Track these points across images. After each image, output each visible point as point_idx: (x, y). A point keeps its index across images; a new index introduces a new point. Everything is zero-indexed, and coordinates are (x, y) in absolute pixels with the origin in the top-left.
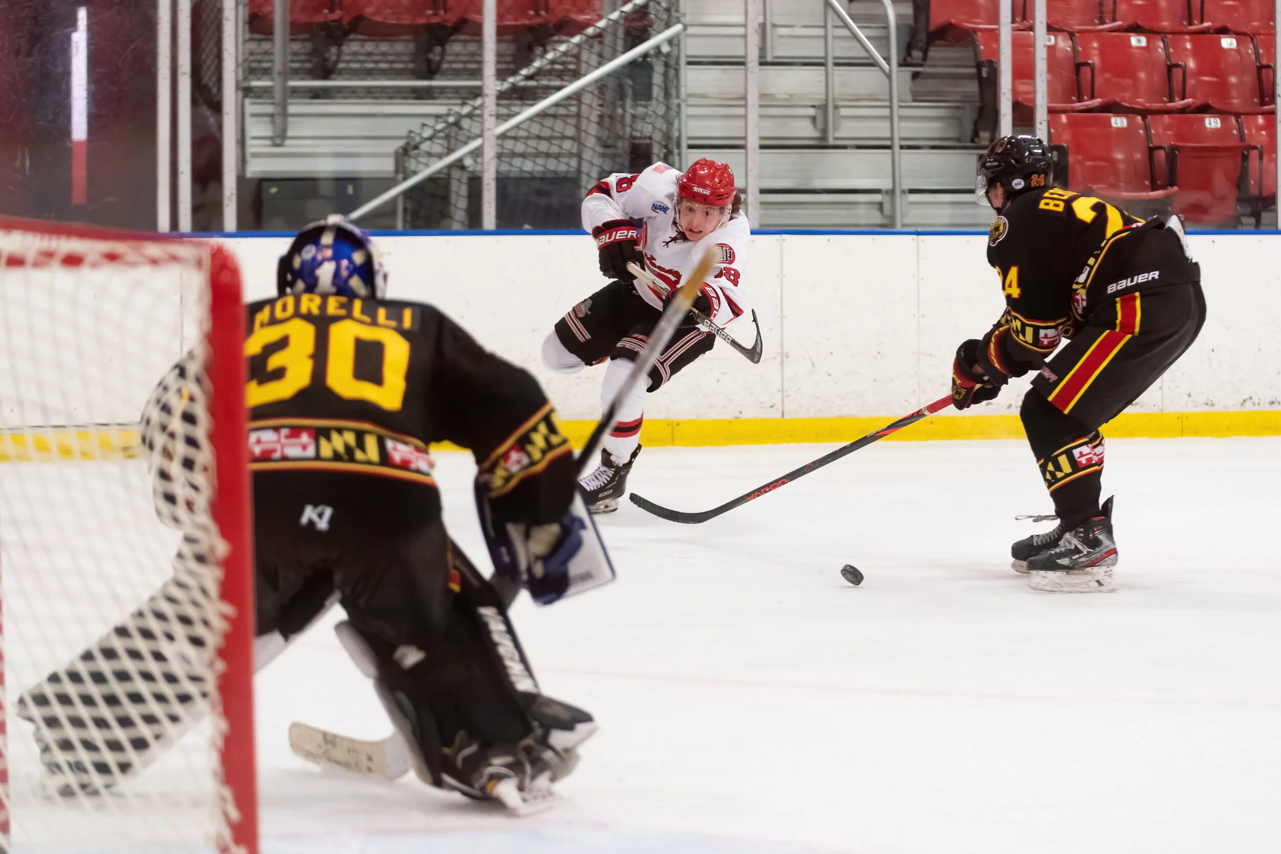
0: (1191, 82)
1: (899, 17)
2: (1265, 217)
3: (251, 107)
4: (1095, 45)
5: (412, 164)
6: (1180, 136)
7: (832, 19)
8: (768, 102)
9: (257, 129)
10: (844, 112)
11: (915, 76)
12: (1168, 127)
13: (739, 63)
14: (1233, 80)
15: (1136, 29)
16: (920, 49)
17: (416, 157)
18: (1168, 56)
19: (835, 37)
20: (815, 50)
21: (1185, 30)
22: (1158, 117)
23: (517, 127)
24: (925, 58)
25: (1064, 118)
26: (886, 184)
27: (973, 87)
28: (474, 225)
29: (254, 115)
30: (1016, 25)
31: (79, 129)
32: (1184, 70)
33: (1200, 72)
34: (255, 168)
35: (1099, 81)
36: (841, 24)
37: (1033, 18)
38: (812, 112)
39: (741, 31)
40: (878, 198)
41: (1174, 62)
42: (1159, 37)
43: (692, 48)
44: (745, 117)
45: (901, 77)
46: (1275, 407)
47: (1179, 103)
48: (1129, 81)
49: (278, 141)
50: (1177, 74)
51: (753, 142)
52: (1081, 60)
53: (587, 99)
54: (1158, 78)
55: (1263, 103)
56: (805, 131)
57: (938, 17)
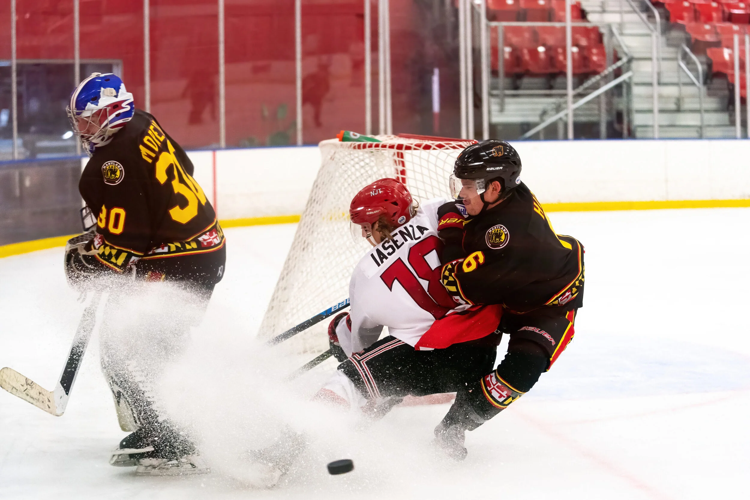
1: (703, 69)
3: (493, 100)
5: (545, 118)
7: (681, 70)
8: (661, 97)
9: (495, 108)
10: (686, 100)
11: (709, 88)
13: (650, 84)
16: (710, 79)
17: (547, 116)
19: (682, 76)
20: (675, 80)
23: (580, 106)
24: (712, 82)
26: (698, 123)
27: (726, 92)
28: (566, 138)
29: (494, 103)
30: (741, 71)
31: (436, 107)
34: (495, 120)
36: (683, 71)
38: (675, 100)
39: (651, 74)
40: (696, 128)
43: (636, 80)
44: (653, 102)
45: (703, 89)
49: (502, 111)
51: (656, 110)
53: (602, 96)
56: (673, 106)
57: (715, 69)
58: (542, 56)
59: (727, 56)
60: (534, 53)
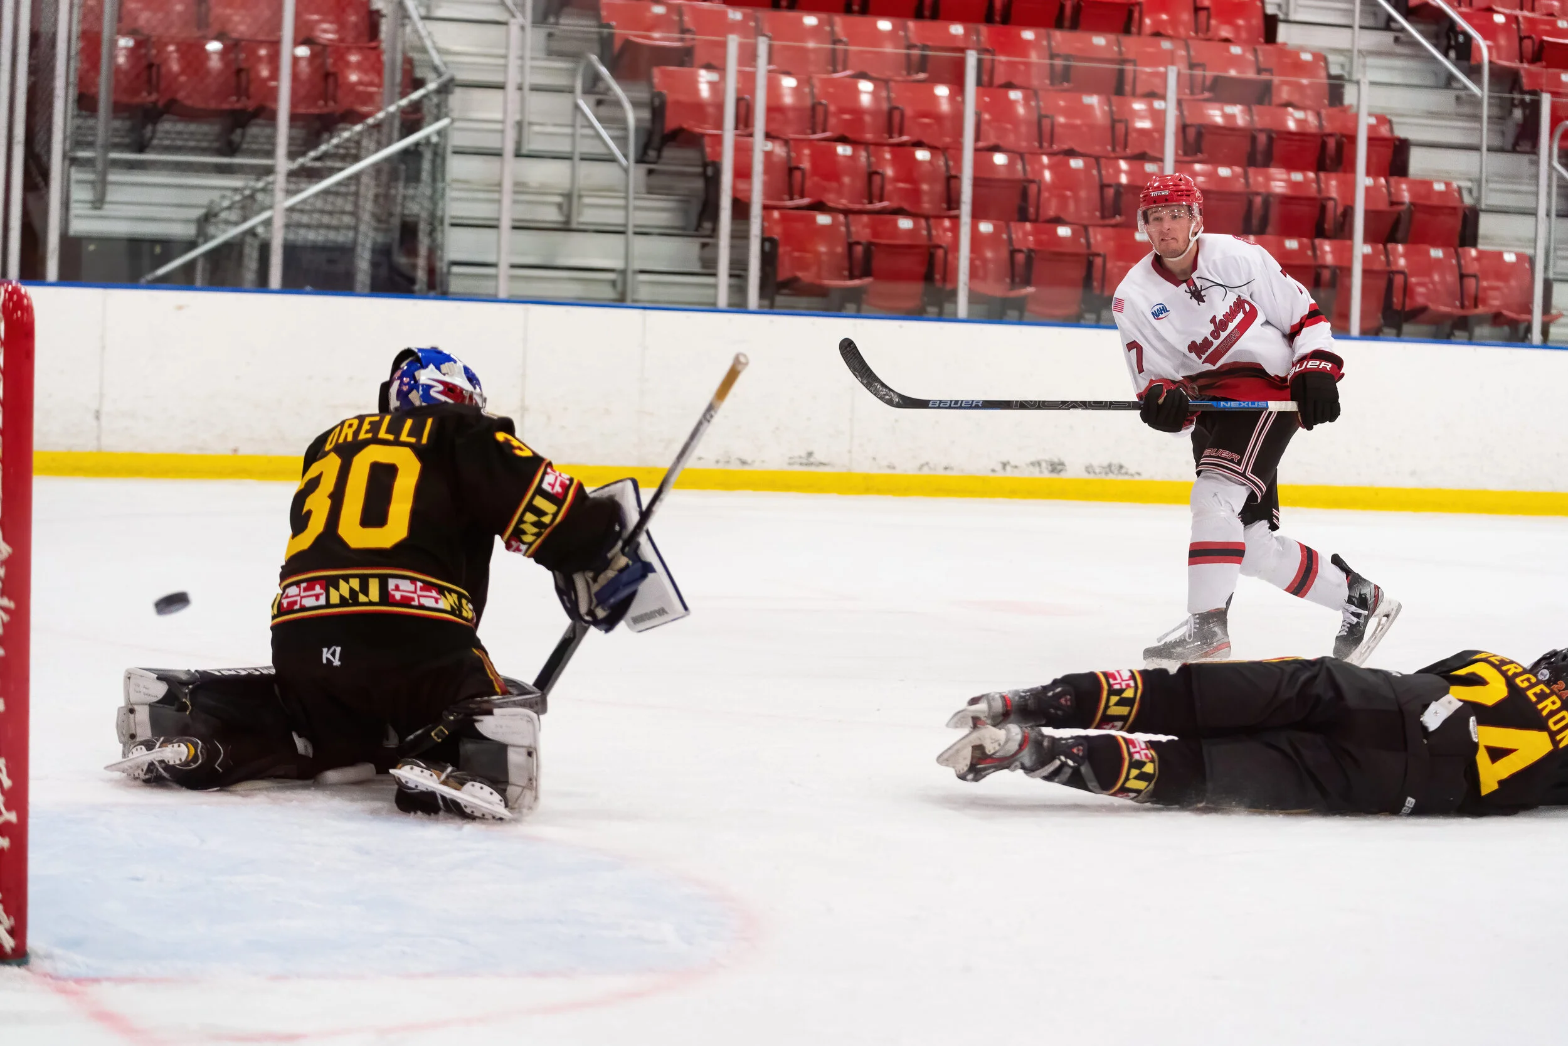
0: (889, 187)
1: (638, 120)
2: (948, 307)
3: (76, 174)
4: (807, 152)
5: (211, 230)
6: (875, 234)
7: (580, 120)
8: (520, 187)
9: (81, 194)
10: (587, 200)
11: (650, 172)
12: (865, 226)
13: (497, 154)
14: (925, 187)
15: (843, 140)
16: (654, 149)
17: (216, 224)
18: (870, 164)
19: (583, 136)
20: (564, 146)
21: (885, 142)
22: (857, 217)
23: (304, 201)
24: (659, 157)
25: (776, 214)
26: (618, 264)
27: (699, 184)
28: (262, 285)
29: (79, 182)
30: (739, 132)
32: (883, 176)
33: (897, 179)
34: (78, 227)
35: (809, 184)
36: (586, 124)
37: (753, 126)
38: (558, 199)
39: (499, 126)
40: (611, 276)
41: (874, 169)
42: (863, 147)
43: (457, 139)
44: (499, 201)
45: (637, 173)
46: (949, 473)
47: (878, 205)
48: (834, 185)
49: (98, 205)
50: (877, 180)
51: (506, 223)
52: (793, 164)
53: (365, 179)
54: (860, 184)
55: (950, 208)
56: (552, 215)
57: (672, 122)
58: (215, 63)
59: (705, 91)
60: (193, 53)
